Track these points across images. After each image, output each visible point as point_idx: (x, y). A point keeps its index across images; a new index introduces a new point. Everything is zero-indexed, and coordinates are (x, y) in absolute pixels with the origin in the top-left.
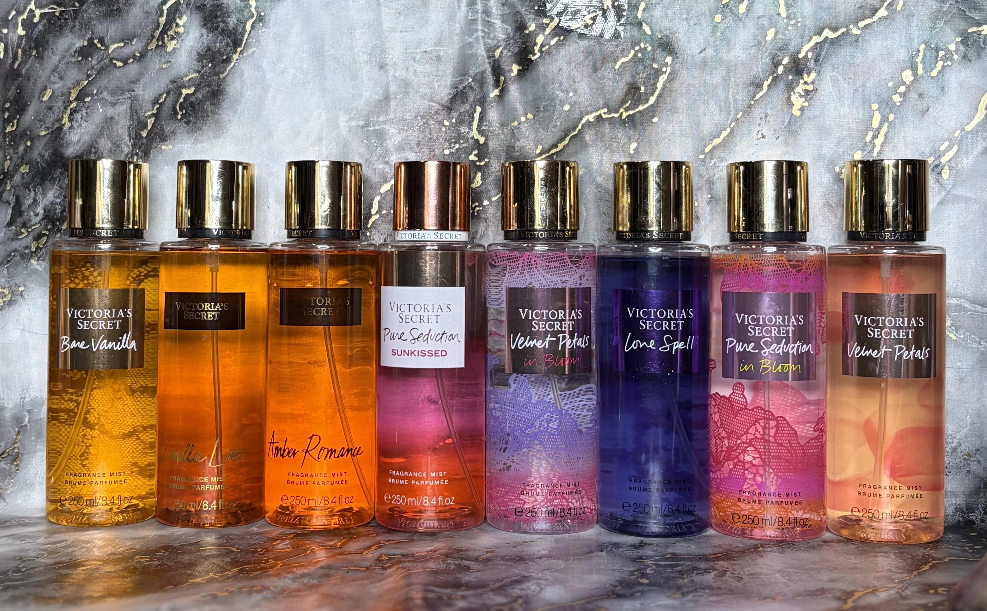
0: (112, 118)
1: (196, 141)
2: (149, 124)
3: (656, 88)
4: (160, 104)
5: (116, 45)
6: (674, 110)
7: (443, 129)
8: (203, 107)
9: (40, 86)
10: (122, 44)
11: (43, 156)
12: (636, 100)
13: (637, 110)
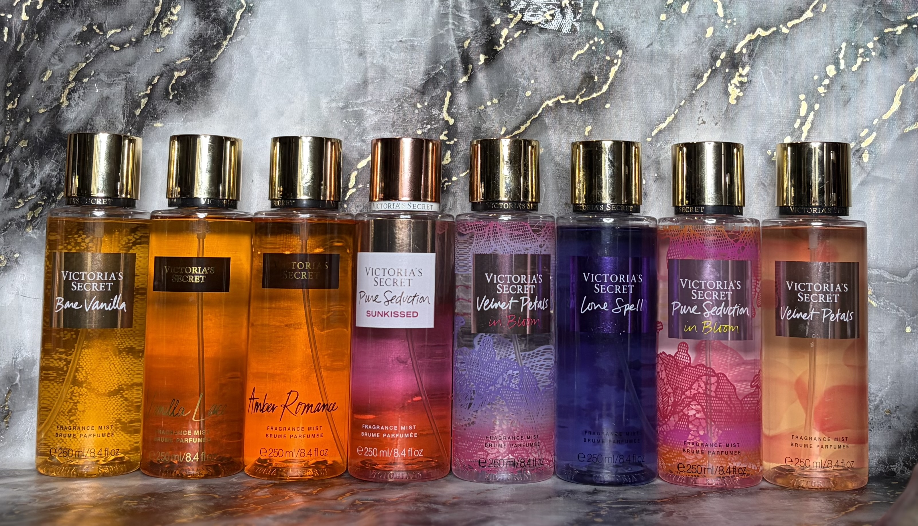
0: (108, 98)
1: (186, 120)
2: (142, 103)
3: (609, 78)
4: (154, 85)
5: (113, 31)
6: (624, 98)
7: (417, 111)
8: (194, 88)
9: (41, 67)
10: (119, 30)
11: (42, 132)
12: (591, 88)
13: (592, 97)
